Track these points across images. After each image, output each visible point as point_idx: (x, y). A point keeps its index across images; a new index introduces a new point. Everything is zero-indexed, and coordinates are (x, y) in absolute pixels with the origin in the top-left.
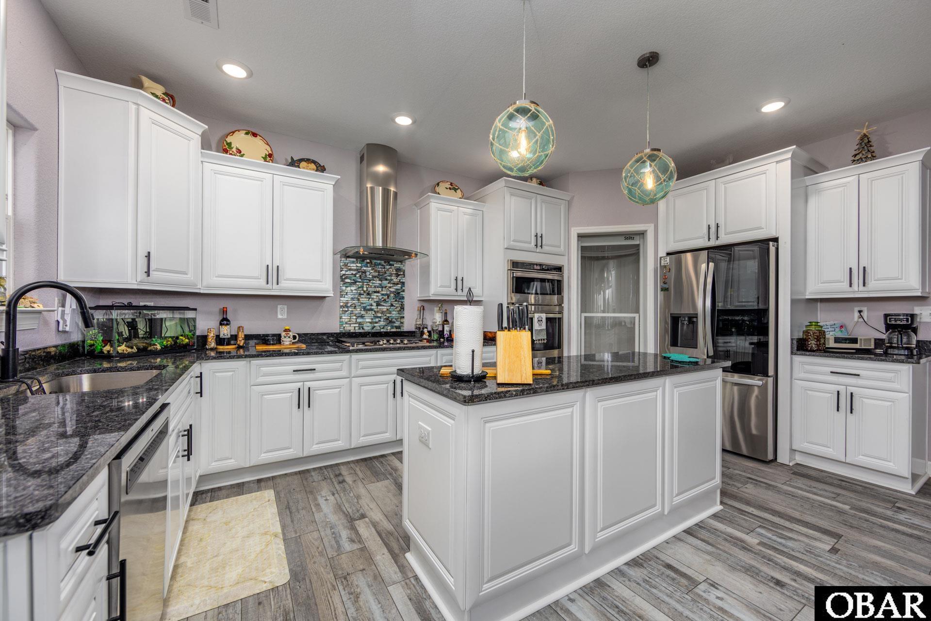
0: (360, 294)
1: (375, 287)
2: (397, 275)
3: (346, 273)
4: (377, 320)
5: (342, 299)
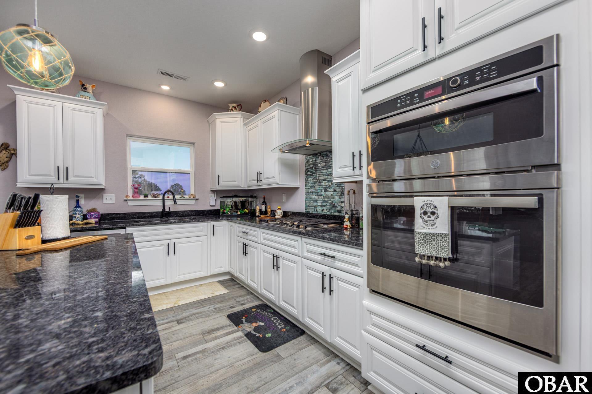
0: (315, 183)
1: (323, 175)
4: (325, 204)
5: (306, 187)
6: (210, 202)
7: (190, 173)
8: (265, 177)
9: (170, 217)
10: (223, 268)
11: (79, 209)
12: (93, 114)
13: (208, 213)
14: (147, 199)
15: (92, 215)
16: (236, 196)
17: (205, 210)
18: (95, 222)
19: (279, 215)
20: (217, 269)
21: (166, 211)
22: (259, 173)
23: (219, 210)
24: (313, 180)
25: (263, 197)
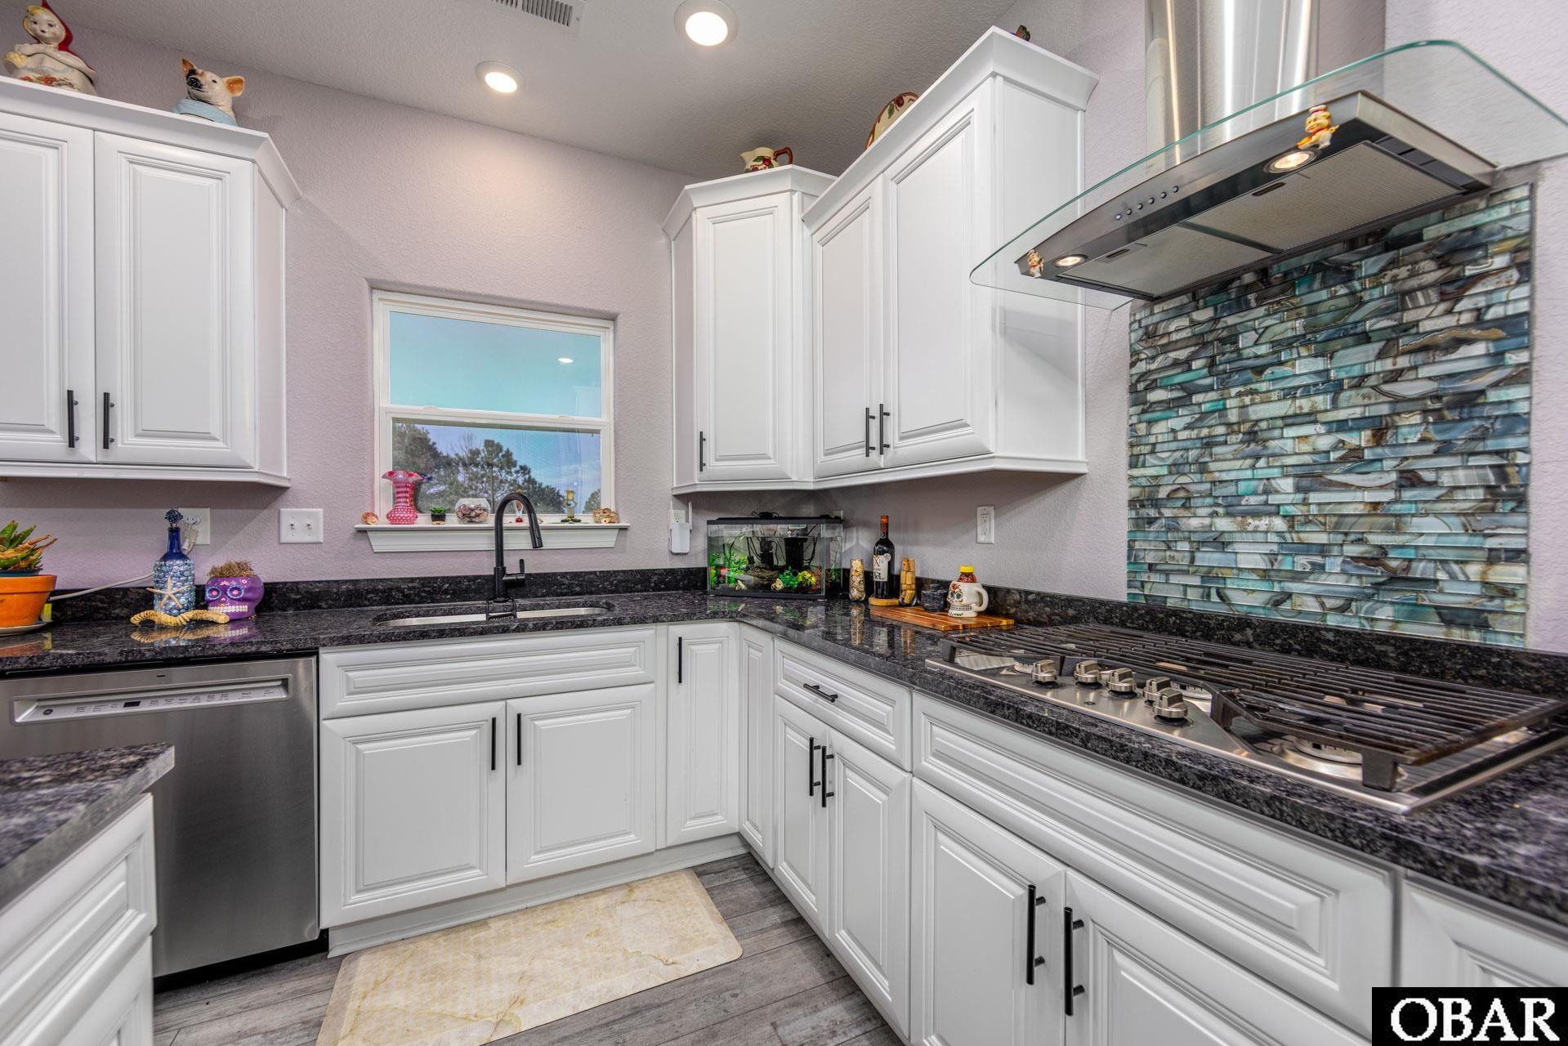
0: (1209, 444)
1: (1290, 394)
2: (1452, 290)
3: (1153, 366)
4: (1302, 562)
5: (1136, 472)
6: (670, 540)
7: (598, 432)
8: (907, 427)
9: (523, 597)
10: (719, 817)
11: (177, 565)
12: (218, 181)
13: (662, 582)
14: (442, 525)
15: (225, 588)
16: (766, 517)
17: (653, 572)
18: (228, 619)
19: (968, 607)
20: (694, 822)
21: (508, 572)
22: (875, 412)
23: (705, 570)
24: (1189, 427)
25: (878, 520)
